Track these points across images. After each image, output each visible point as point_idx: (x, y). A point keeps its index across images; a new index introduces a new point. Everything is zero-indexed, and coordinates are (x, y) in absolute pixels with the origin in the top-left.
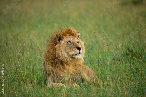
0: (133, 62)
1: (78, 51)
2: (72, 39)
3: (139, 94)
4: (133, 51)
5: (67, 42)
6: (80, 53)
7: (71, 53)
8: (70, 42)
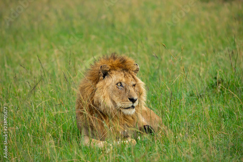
0: (224, 101)
1: (130, 104)
2: (124, 80)
3: (235, 155)
4: (223, 81)
5: (116, 83)
6: (133, 107)
7: (119, 104)
8: (121, 83)
